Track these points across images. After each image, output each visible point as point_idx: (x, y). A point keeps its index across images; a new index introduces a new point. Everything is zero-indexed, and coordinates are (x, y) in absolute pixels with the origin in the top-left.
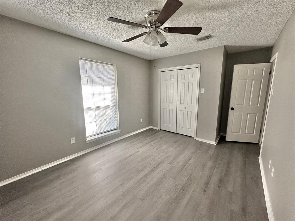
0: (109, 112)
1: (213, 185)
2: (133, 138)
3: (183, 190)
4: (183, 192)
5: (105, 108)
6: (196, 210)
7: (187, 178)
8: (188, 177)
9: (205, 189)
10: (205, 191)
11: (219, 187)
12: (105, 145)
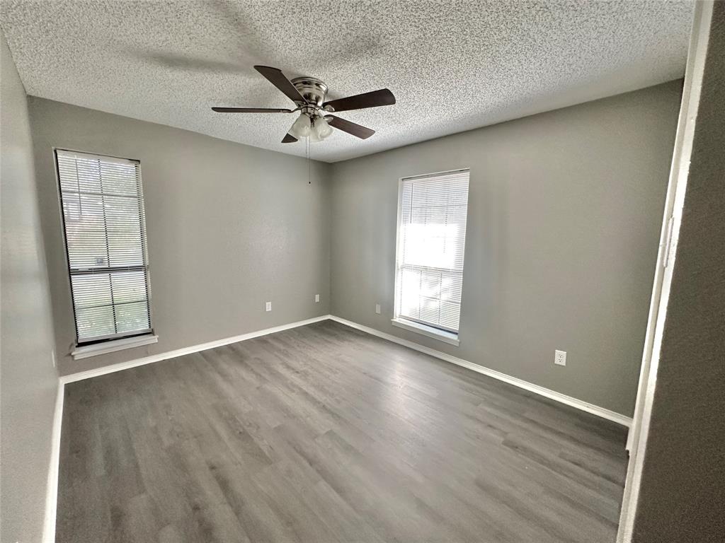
0: (447, 282)
1: (211, 493)
2: (474, 380)
3: (240, 433)
4: (238, 432)
5: (442, 272)
6: (196, 437)
7: (265, 450)
8: (267, 453)
9: (214, 471)
10: (212, 468)
11: (196, 508)
12: (422, 350)
